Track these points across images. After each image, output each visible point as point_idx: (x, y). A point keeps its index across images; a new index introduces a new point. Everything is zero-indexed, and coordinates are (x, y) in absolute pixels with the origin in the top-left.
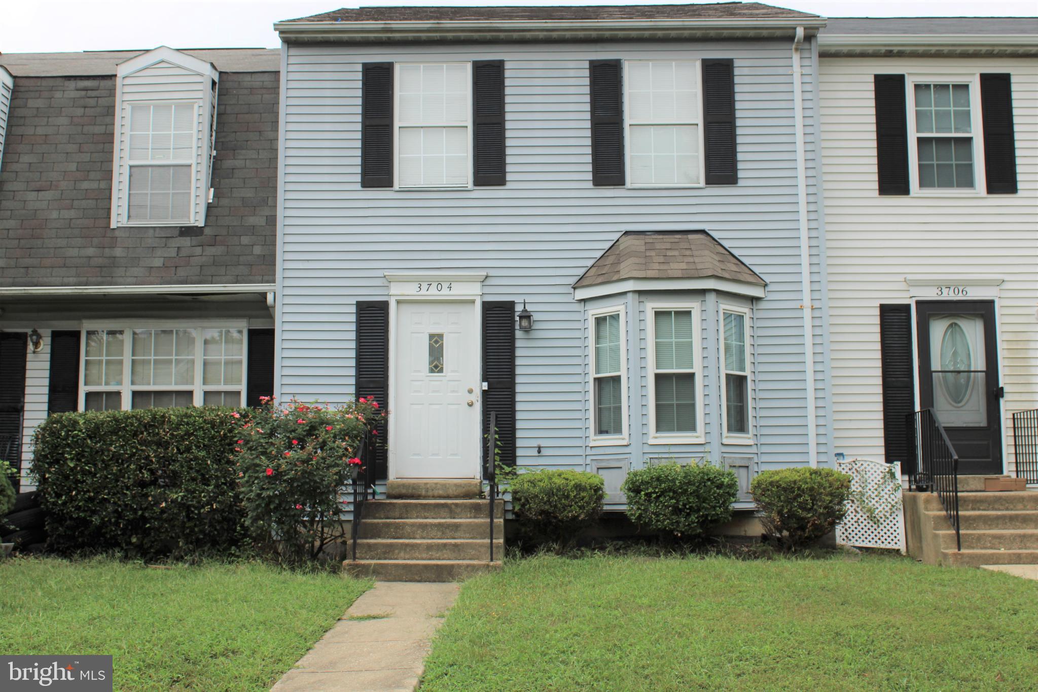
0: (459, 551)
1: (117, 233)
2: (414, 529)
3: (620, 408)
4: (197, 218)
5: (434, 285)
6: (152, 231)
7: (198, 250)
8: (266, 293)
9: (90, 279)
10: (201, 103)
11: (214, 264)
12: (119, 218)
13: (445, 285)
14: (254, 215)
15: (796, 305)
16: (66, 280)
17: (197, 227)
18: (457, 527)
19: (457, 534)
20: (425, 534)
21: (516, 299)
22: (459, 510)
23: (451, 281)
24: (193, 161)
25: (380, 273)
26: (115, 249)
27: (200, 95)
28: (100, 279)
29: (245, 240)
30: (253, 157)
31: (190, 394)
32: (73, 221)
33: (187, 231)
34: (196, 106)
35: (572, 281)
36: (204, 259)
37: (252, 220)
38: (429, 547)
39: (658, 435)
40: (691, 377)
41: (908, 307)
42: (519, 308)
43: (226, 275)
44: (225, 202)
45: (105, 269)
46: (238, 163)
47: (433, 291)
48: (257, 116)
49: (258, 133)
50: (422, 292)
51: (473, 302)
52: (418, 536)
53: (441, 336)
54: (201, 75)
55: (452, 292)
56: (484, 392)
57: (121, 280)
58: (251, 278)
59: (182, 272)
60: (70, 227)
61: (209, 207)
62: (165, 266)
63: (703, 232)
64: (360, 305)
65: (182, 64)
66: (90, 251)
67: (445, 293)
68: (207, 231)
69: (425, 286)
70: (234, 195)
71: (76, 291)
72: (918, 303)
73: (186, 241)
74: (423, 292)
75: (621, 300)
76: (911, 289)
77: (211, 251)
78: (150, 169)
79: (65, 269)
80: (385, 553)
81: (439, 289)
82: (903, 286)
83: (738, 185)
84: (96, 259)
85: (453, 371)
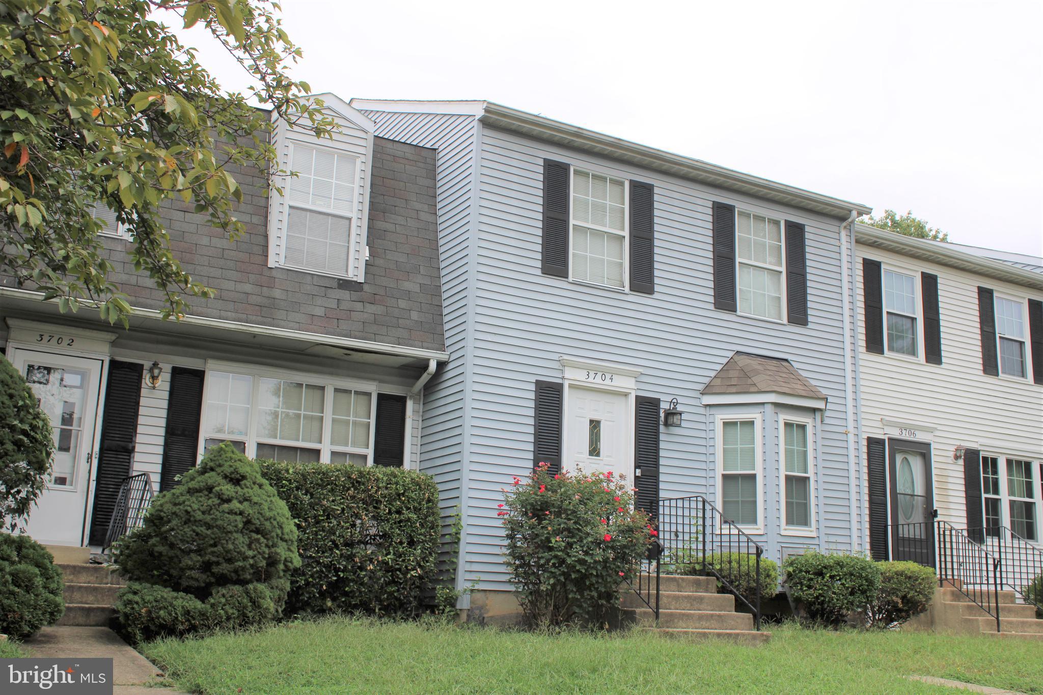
0: (722, 621)
1: (274, 273)
2: (670, 600)
3: (755, 502)
4: (356, 273)
5: (600, 374)
6: (309, 278)
7: (359, 306)
8: (428, 360)
9: (249, 316)
10: (363, 158)
11: (375, 322)
12: (277, 257)
13: (608, 376)
14: (408, 280)
15: (843, 430)
16: (223, 313)
17: (356, 282)
18: (701, 599)
19: (702, 606)
20: (678, 606)
21: (662, 398)
22: (684, 584)
23: (614, 373)
24: (354, 215)
25: (556, 357)
26: (274, 290)
27: (362, 150)
28: (260, 319)
29: (402, 304)
30: (402, 223)
31: (317, 452)
32: (226, 252)
33: (345, 284)
34: (358, 161)
35: (701, 387)
36: (366, 315)
37: (407, 285)
38: (701, 618)
39: (787, 527)
40: (807, 479)
41: (884, 440)
42: (664, 406)
43: (387, 335)
44: (380, 262)
45: (265, 309)
46: (390, 227)
47: (598, 380)
48: (402, 184)
49: (404, 201)
50: (589, 380)
51: (626, 395)
52: (672, 607)
53: (598, 422)
54: (366, 132)
55: (612, 384)
56: (636, 477)
57: (282, 323)
58: (411, 342)
59: (344, 325)
60: (223, 258)
61: (367, 264)
62: (326, 316)
63: (786, 360)
64: (538, 383)
65: (348, 116)
66: (248, 288)
67: (607, 384)
68: (366, 288)
69: (592, 375)
70: (387, 257)
71: (240, 327)
72: (889, 439)
73: (345, 295)
74: (591, 379)
75: (760, 409)
76: (885, 428)
77: (371, 308)
78: (308, 213)
79: (220, 302)
80: (667, 622)
81: (603, 378)
82: (879, 425)
83: (808, 327)
84: (254, 297)
85: (608, 456)
